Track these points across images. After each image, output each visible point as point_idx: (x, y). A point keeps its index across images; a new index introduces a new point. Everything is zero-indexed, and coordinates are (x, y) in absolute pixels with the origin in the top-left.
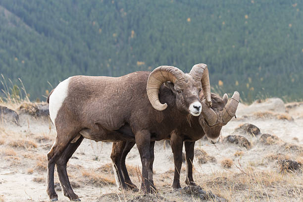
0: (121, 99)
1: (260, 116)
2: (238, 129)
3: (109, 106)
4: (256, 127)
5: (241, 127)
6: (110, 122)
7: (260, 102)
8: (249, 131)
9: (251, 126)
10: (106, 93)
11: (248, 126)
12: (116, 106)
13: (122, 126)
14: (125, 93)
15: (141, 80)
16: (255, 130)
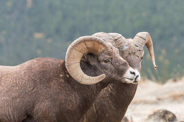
0: (21, 91)
1: (176, 98)
2: (152, 115)
3: (8, 98)
4: (172, 113)
5: (155, 114)
6: (10, 116)
7: (175, 81)
8: (164, 117)
9: (166, 112)
10: (3, 84)
11: (163, 112)
12: (16, 98)
13: (24, 119)
14: (25, 83)
15: (43, 68)
16: (170, 116)
